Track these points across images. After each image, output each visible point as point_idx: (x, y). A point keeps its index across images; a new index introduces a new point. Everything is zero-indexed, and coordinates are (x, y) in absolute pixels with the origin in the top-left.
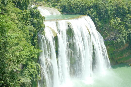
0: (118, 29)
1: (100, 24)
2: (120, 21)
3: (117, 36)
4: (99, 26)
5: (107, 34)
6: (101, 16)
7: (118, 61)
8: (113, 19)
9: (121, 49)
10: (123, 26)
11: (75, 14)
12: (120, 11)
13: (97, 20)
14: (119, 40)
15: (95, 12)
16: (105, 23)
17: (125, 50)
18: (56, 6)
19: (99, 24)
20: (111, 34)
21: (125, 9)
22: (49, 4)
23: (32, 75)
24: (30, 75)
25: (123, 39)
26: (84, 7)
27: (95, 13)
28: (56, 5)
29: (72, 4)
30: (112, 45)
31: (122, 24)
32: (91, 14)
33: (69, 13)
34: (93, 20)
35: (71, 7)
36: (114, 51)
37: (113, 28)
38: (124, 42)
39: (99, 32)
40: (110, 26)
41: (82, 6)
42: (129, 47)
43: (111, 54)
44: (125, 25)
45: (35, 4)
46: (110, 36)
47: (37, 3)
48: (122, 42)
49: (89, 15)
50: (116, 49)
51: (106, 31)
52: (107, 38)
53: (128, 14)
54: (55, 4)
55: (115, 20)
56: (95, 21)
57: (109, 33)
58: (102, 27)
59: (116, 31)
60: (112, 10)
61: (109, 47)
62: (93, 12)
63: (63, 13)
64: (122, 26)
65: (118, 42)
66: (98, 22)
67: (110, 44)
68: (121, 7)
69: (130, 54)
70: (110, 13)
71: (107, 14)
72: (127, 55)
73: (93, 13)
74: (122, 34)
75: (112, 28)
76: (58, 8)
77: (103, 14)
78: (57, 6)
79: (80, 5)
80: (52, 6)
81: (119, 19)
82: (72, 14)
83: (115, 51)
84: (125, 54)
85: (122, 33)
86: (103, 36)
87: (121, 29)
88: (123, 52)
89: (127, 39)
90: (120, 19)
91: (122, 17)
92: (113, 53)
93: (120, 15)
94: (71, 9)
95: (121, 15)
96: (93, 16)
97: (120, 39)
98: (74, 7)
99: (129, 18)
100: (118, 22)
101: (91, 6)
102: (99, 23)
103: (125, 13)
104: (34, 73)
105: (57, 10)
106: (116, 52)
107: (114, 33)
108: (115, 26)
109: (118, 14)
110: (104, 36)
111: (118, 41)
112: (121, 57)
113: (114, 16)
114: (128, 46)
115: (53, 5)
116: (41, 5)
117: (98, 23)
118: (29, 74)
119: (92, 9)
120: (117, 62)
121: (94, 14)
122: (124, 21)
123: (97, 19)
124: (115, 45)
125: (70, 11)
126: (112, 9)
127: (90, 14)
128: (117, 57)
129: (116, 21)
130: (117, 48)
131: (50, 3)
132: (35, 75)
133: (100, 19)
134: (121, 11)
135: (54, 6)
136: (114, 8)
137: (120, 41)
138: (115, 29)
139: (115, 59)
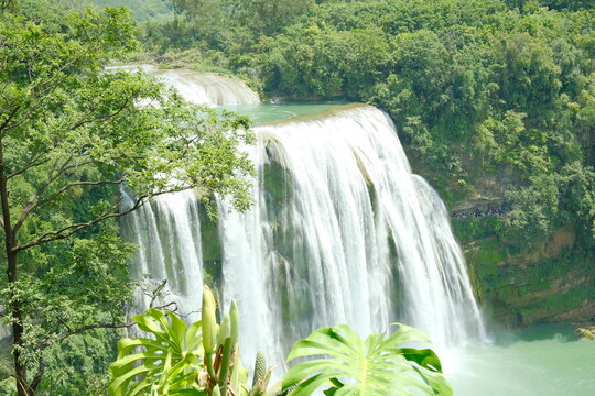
0: (516, 162)
1: (430, 143)
2: (520, 128)
3: (511, 193)
4: (423, 149)
5: (462, 185)
6: (436, 104)
7: (524, 313)
8: (490, 120)
9: (535, 257)
10: (536, 148)
11: (324, 100)
12: (524, 81)
13: (416, 123)
14: (517, 212)
15: (405, 87)
16: (454, 137)
17: (555, 261)
18: (244, 69)
19: (424, 143)
20: (487, 189)
21: (547, 70)
22: (216, 59)
23: (77, 362)
24: (69, 361)
25: (538, 209)
26: (359, 70)
27: (406, 93)
28: (245, 63)
29: (306, 58)
30: (493, 237)
31: (533, 142)
32: (386, 98)
33: (295, 95)
34: (398, 123)
35: (302, 71)
36: (502, 263)
37: (494, 162)
38: (543, 224)
39: (426, 178)
40: (478, 150)
41: (352, 62)
42: (575, 247)
43: (489, 279)
44: (547, 143)
45: (158, 61)
46: (479, 196)
47: (167, 55)
48: (532, 221)
49: (380, 104)
50: (509, 255)
51: (458, 173)
52: (466, 205)
53: (564, 95)
54: (238, 58)
55: (499, 123)
56: (405, 128)
57: (473, 183)
58: (439, 154)
59: (509, 171)
60: (481, 77)
61: (477, 248)
62: (395, 89)
63: (269, 97)
64: (532, 151)
65: (515, 222)
66: (422, 132)
67: (482, 231)
68: (528, 61)
69: (583, 279)
70: (473, 92)
71: (458, 95)
72: (568, 285)
73: (395, 95)
74: (531, 188)
75: (487, 157)
76: (250, 76)
77: (443, 96)
78: (248, 66)
79: (338, 61)
80: (229, 69)
81: (517, 118)
82: (310, 98)
83: (506, 266)
84: (559, 281)
85: (531, 183)
86: (443, 196)
87: (527, 163)
88: (545, 269)
89: (555, 208)
90: (524, 119)
91: (532, 106)
92: (499, 276)
93: (524, 99)
94: (300, 80)
95: (529, 99)
96: (398, 106)
97: (525, 209)
98: (314, 71)
99: (567, 113)
100: (512, 130)
101: (389, 63)
102: (425, 136)
103: (548, 90)
104: (89, 354)
105: (244, 86)
106: (509, 270)
107: (498, 180)
108: (498, 152)
109: (515, 95)
110: (451, 195)
111: (513, 219)
112: (538, 294)
113: (497, 106)
114: (571, 243)
115: (230, 65)
116: (180, 63)
117: (419, 139)
118: (61, 356)
119: (393, 77)
120: (520, 318)
121: (401, 98)
122: (543, 128)
123: (415, 120)
124: (504, 239)
125: (298, 86)
126: (485, 72)
127: (382, 97)
128: (520, 295)
129: (506, 128)
130: (514, 250)
131: (221, 57)
132: (96, 361)
133: (430, 121)
134: (529, 81)
135: (235, 67)
136: (490, 66)
137: (522, 219)
138: (504, 164)
139: (507, 302)
